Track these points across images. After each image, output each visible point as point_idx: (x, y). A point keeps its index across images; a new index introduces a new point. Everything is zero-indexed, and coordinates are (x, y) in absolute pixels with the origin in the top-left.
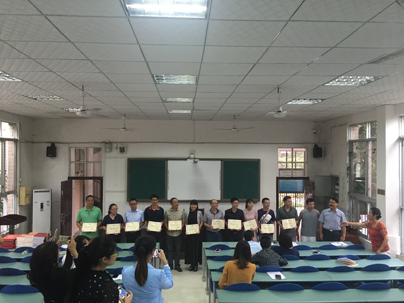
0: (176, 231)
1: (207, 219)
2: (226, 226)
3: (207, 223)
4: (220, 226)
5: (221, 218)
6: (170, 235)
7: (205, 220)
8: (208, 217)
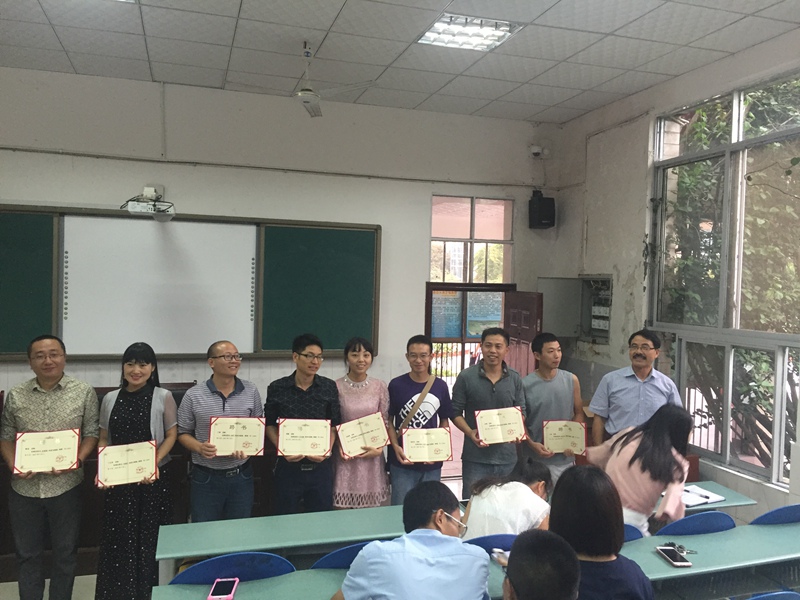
0: (53, 474)
1: (194, 417)
2: (270, 444)
3: (193, 434)
4: (246, 445)
5: (252, 414)
6: (25, 491)
7: (185, 422)
8: (198, 410)
